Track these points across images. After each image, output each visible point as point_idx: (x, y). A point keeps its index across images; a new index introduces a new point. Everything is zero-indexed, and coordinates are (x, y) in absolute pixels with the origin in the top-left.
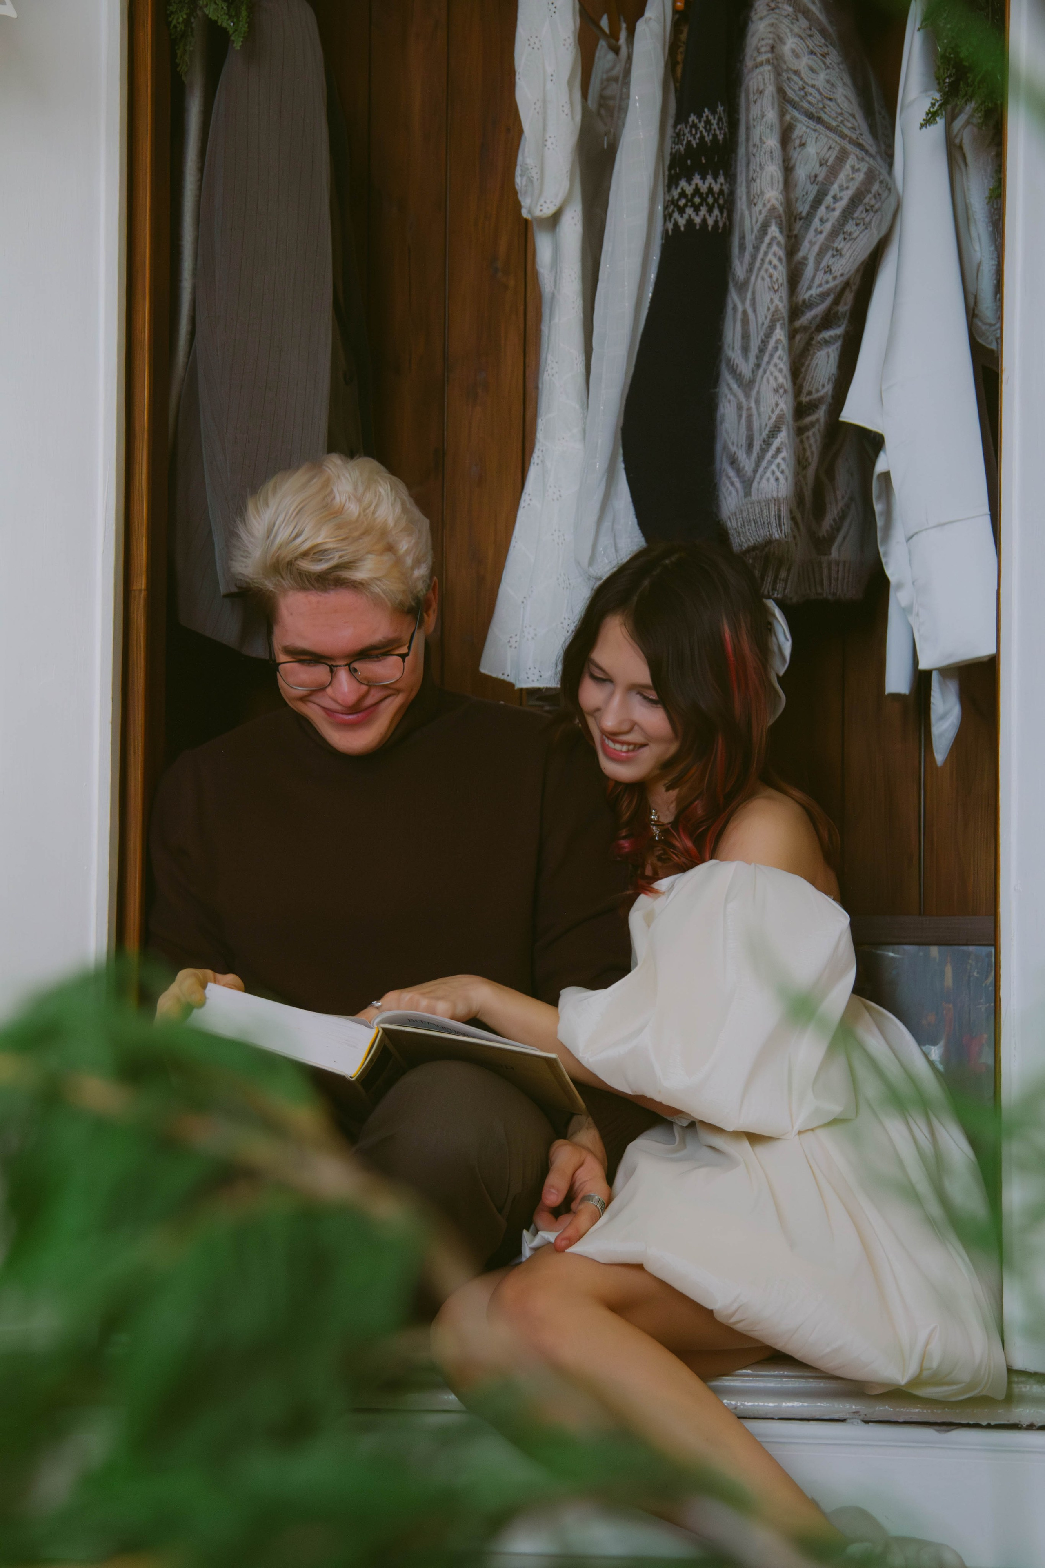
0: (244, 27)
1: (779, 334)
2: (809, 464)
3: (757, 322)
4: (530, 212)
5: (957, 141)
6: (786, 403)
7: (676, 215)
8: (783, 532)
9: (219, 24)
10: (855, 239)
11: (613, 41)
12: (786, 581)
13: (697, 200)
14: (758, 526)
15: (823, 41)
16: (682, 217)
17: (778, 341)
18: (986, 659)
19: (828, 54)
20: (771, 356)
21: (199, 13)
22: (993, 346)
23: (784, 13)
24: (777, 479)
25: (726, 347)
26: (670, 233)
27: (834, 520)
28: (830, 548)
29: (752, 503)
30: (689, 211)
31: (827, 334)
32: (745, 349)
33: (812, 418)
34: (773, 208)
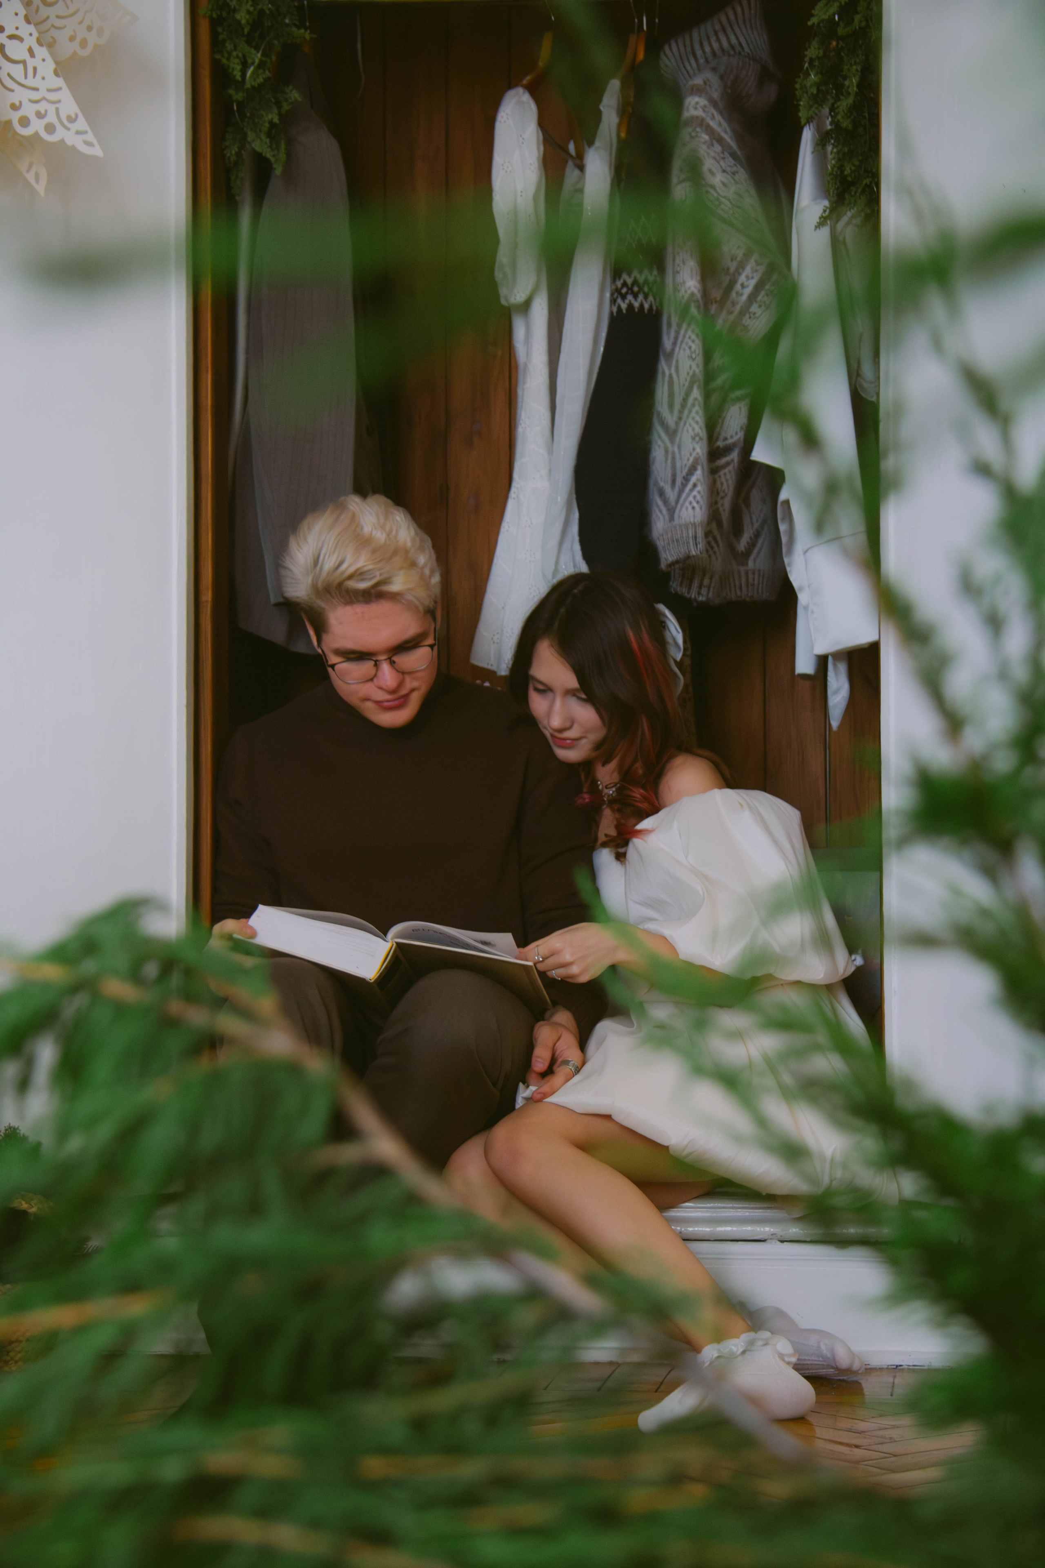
0: (282, 156)
1: (696, 393)
2: (726, 495)
3: (679, 383)
4: (507, 300)
5: (841, 239)
6: (701, 448)
7: (619, 301)
8: (699, 549)
9: (264, 154)
10: (758, 318)
11: (578, 162)
12: (709, 587)
13: (636, 289)
14: (680, 545)
15: (733, 162)
16: (624, 302)
17: (696, 399)
18: (866, 646)
19: (737, 172)
20: (690, 411)
21: (247, 146)
22: (874, 399)
23: (702, 140)
24: (693, 508)
25: (657, 404)
26: (615, 314)
27: (751, 538)
28: (747, 560)
29: (675, 527)
30: (630, 297)
31: (738, 393)
32: (671, 406)
33: (728, 458)
34: (693, 294)
